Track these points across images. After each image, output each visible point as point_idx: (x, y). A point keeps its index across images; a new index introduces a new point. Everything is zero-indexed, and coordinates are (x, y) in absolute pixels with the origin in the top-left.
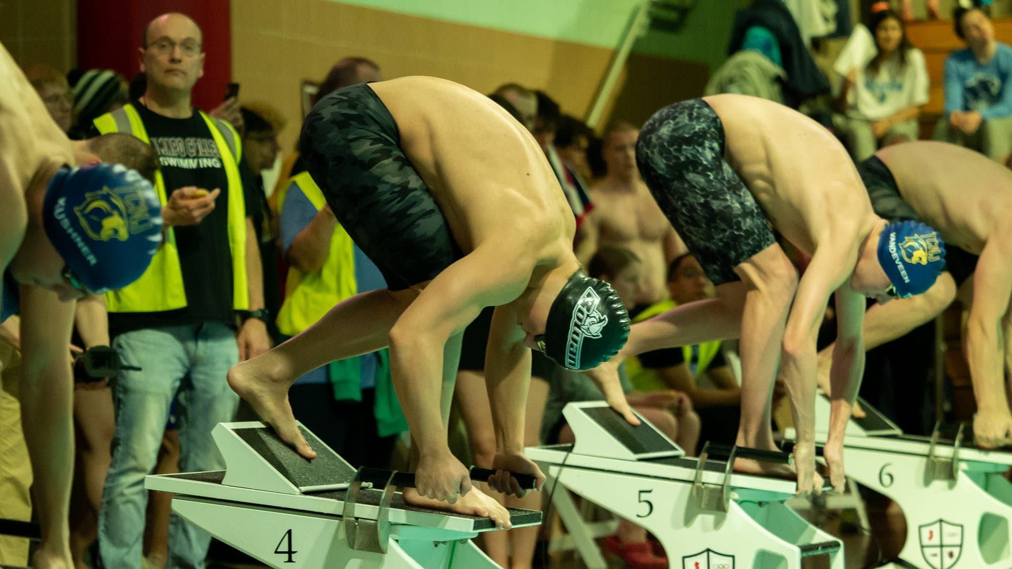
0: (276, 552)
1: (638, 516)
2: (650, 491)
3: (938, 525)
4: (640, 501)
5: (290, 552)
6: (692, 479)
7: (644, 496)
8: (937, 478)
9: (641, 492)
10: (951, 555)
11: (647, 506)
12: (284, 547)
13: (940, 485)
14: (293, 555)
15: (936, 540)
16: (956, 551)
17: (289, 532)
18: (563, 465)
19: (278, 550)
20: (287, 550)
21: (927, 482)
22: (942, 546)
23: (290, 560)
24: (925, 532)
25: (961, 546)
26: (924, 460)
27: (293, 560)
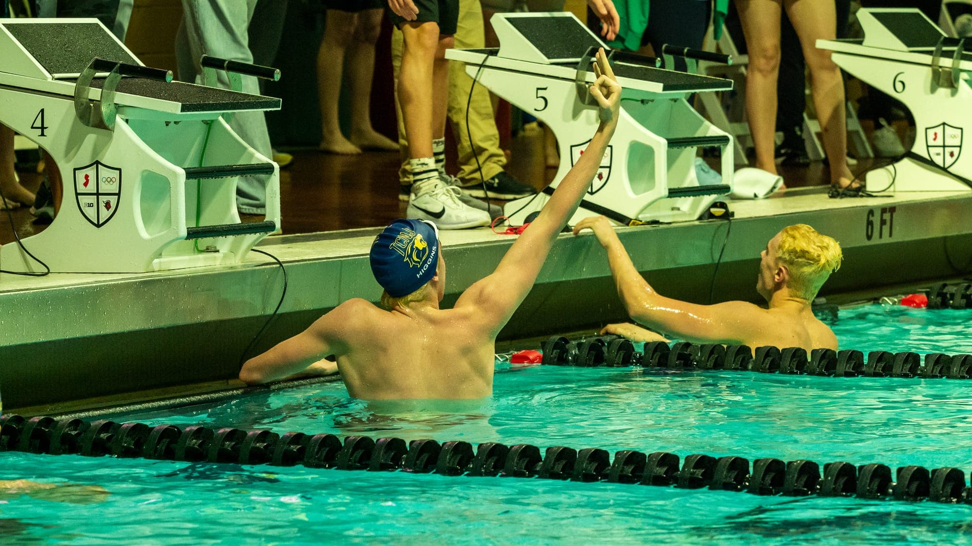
0: (32, 127)
1: (536, 110)
2: (545, 89)
3: (942, 127)
4: (537, 97)
5: (43, 128)
6: (574, 77)
7: (541, 93)
8: (942, 86)
9: (538, 89)
10: (952, 154)
11: (542, 100)
12: (38, 124)
13: (943, 92)
14: (45, 130)
15: (939, 142)
16: (956, 151)
17: (42, 111)
18: (482, 66)
19: (34, 126)
20: (40, 126)
21: (933, 90)
22: (944, 146)
23: (43, 135)
24: (931, 133)
25: (960, 147)
26: (929, 69)
27: (45, 134)
